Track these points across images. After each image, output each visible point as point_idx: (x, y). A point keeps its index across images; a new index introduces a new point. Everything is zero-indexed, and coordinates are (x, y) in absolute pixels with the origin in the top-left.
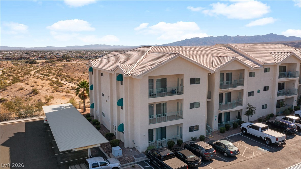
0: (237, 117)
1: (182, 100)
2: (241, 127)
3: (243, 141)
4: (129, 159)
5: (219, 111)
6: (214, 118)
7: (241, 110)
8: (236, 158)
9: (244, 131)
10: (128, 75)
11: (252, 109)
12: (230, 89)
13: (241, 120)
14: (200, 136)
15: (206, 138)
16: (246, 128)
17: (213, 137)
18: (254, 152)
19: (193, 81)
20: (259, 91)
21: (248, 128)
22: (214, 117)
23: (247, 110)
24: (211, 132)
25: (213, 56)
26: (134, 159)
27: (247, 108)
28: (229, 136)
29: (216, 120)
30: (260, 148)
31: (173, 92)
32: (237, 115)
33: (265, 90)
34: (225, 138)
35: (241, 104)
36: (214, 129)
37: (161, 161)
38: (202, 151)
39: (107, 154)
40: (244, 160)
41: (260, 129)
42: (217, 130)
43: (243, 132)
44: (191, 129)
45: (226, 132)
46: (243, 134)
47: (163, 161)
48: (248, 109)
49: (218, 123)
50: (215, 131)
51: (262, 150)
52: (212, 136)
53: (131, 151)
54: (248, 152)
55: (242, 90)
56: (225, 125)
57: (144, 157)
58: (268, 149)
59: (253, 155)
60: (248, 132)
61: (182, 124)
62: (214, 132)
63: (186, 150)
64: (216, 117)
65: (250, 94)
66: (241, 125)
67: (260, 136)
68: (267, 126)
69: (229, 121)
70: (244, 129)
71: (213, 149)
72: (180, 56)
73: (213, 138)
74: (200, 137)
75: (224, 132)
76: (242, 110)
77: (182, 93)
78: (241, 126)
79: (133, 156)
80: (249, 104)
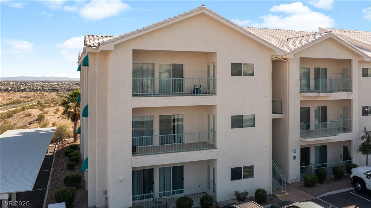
0: (341, 156)
1: (212, 107)
2: (351, 176)
5: (301, 141)
6: (292, 155)
7: (350, 142)
9: (359, 185)
12: (321, 94)
13: (350, 162)
14: (257, 190)
15: (273, 195)
16: (364, 177)
17: (287, 194)
21: (367, 177)
22: (291, 152)
23: (363, 141)
24: (284, 182)
25: (288, 39)
27: (362, 138)
28: (323, 193)
29: (294, 158)
31: (196, 92)
32: (342, 152)
34: (315, 198)
36: (291, 178)
42: (299, 180)
43: (355, 188)
44: (236, 174)
45: (317, 184)
46: (357, 191)
48: (365, 140)
49: (301, 165)
50: (293, 181)
52: (285, 193)
55: (350, 101)
56: (316, 171)
60: (368, 187)
61: (214, 161)
62: (292, 183)
64: (294, 151)
66: (352, 171)
69: (326, 162)
70: (357, 180)
72: (204, 11)
73: (287, 196)
74: (256, 193)
75: (314, 186)
76: (351, 140)
77: (214, 94)
78: (350, 173)
80: (365, 129)
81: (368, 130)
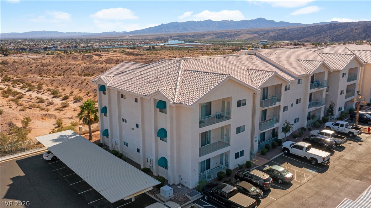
1: (229, 125)
2: (282, 147)
3: (289, 163)
4: (182, 198)
5: (260, 132)
8: (291, 184)
9: (286, 152)
10: (176, 103)
11: (290, 126)
12: (270, 107)
13: (277, 138)
14: (246, 162)
16: (289, 148)
17: (257, 161)
18: (304, 175)
19: (239, 104)
20: (292, 105)
21: (291, 148)
22: (255, 138)
23: (284, 126)
25: (248, 69)
26: (188, 198)
28: (272, 158)
29: (256, 141)
30: (308, 170)
31: (220, 117)
33: (297, 103)
34: (268, 161)
35: (277, 121)
37: (226, 199)
38: (260, 181)
39: (153, 195)
40: (300, 186)
41: (304, 149)
42: (257, 152)
43: (284, 153)
44: (237, 156)
45: (267, 153)
46: (285, 154)
47: (229, 199)
49: (258, 144)
50: (255, 153)
51: (311, 171)
52: (255, 160)
53: (180, 188)
54: (300, 176)
55: (280, 106)
57: (199, 194)
58: (316, 170)
59: (306, 179)
60: (291, 152)
61: (229, 152)
63: (244, 182)
65: (285, 109)
67: (305, 156)
68: (310, 145)
69: (265, 139)
70: (285, 149)
71: (270, 178)
72: (230, 77)
73: (257, 162)
74: (246, 164)
76: (278, 127)
77: (229, 118)
78: (282, 145)
79: (186, 195)
80: (286, 121)
81: (287, 121)
